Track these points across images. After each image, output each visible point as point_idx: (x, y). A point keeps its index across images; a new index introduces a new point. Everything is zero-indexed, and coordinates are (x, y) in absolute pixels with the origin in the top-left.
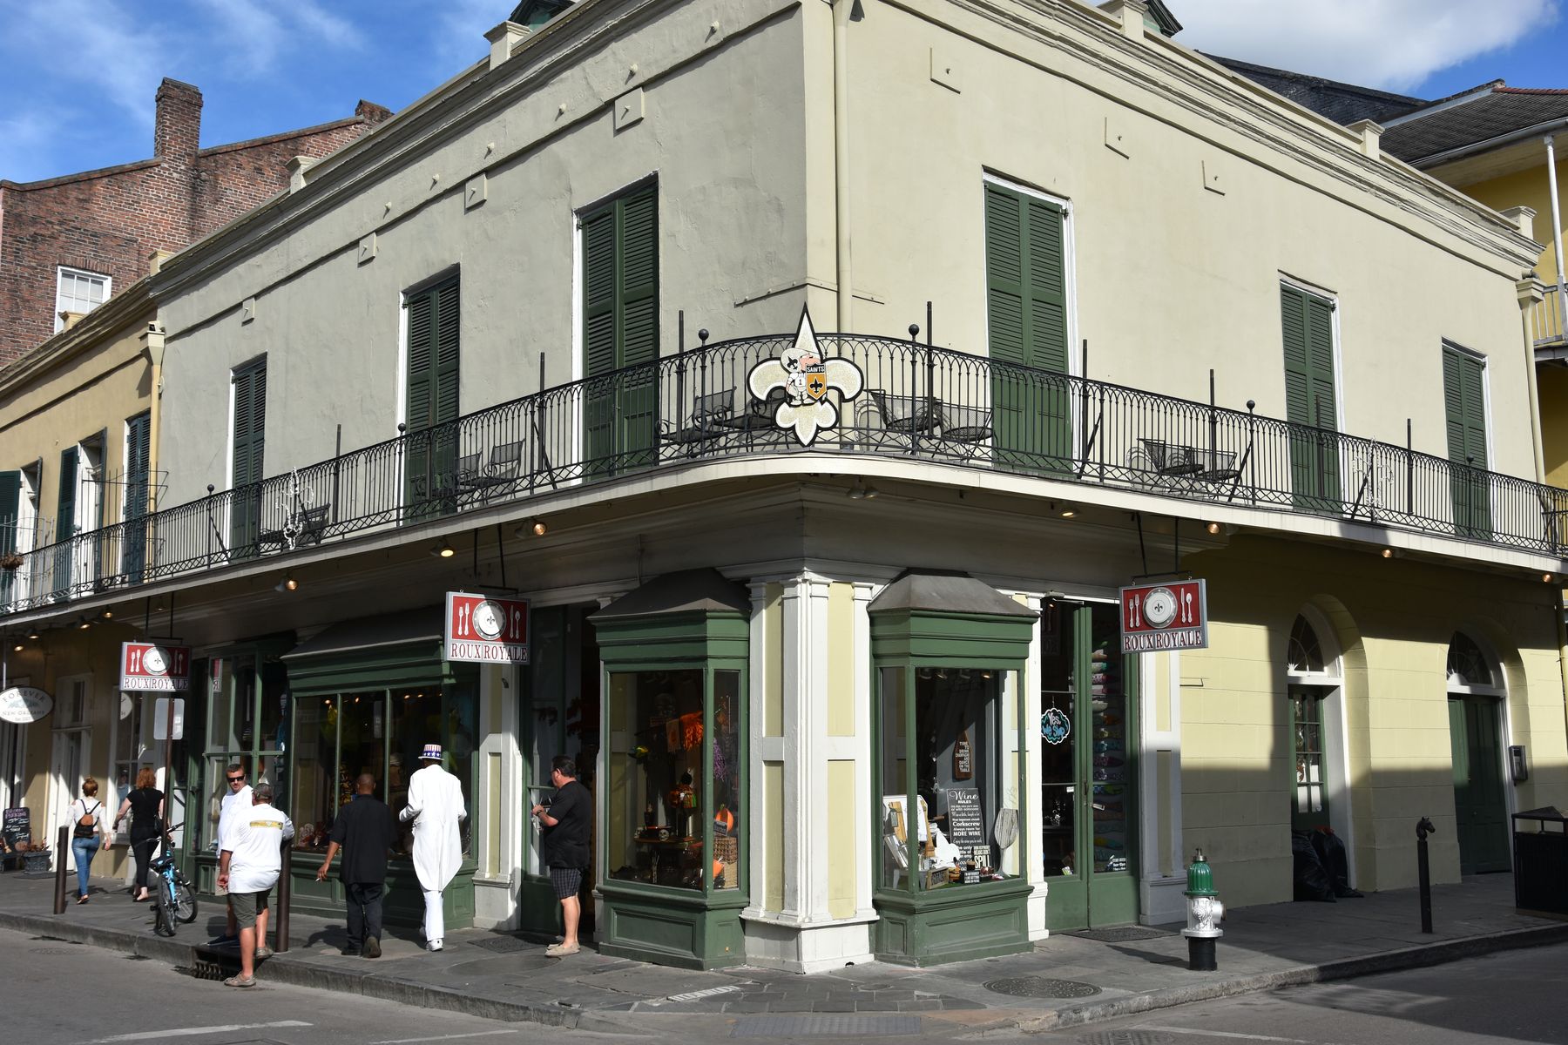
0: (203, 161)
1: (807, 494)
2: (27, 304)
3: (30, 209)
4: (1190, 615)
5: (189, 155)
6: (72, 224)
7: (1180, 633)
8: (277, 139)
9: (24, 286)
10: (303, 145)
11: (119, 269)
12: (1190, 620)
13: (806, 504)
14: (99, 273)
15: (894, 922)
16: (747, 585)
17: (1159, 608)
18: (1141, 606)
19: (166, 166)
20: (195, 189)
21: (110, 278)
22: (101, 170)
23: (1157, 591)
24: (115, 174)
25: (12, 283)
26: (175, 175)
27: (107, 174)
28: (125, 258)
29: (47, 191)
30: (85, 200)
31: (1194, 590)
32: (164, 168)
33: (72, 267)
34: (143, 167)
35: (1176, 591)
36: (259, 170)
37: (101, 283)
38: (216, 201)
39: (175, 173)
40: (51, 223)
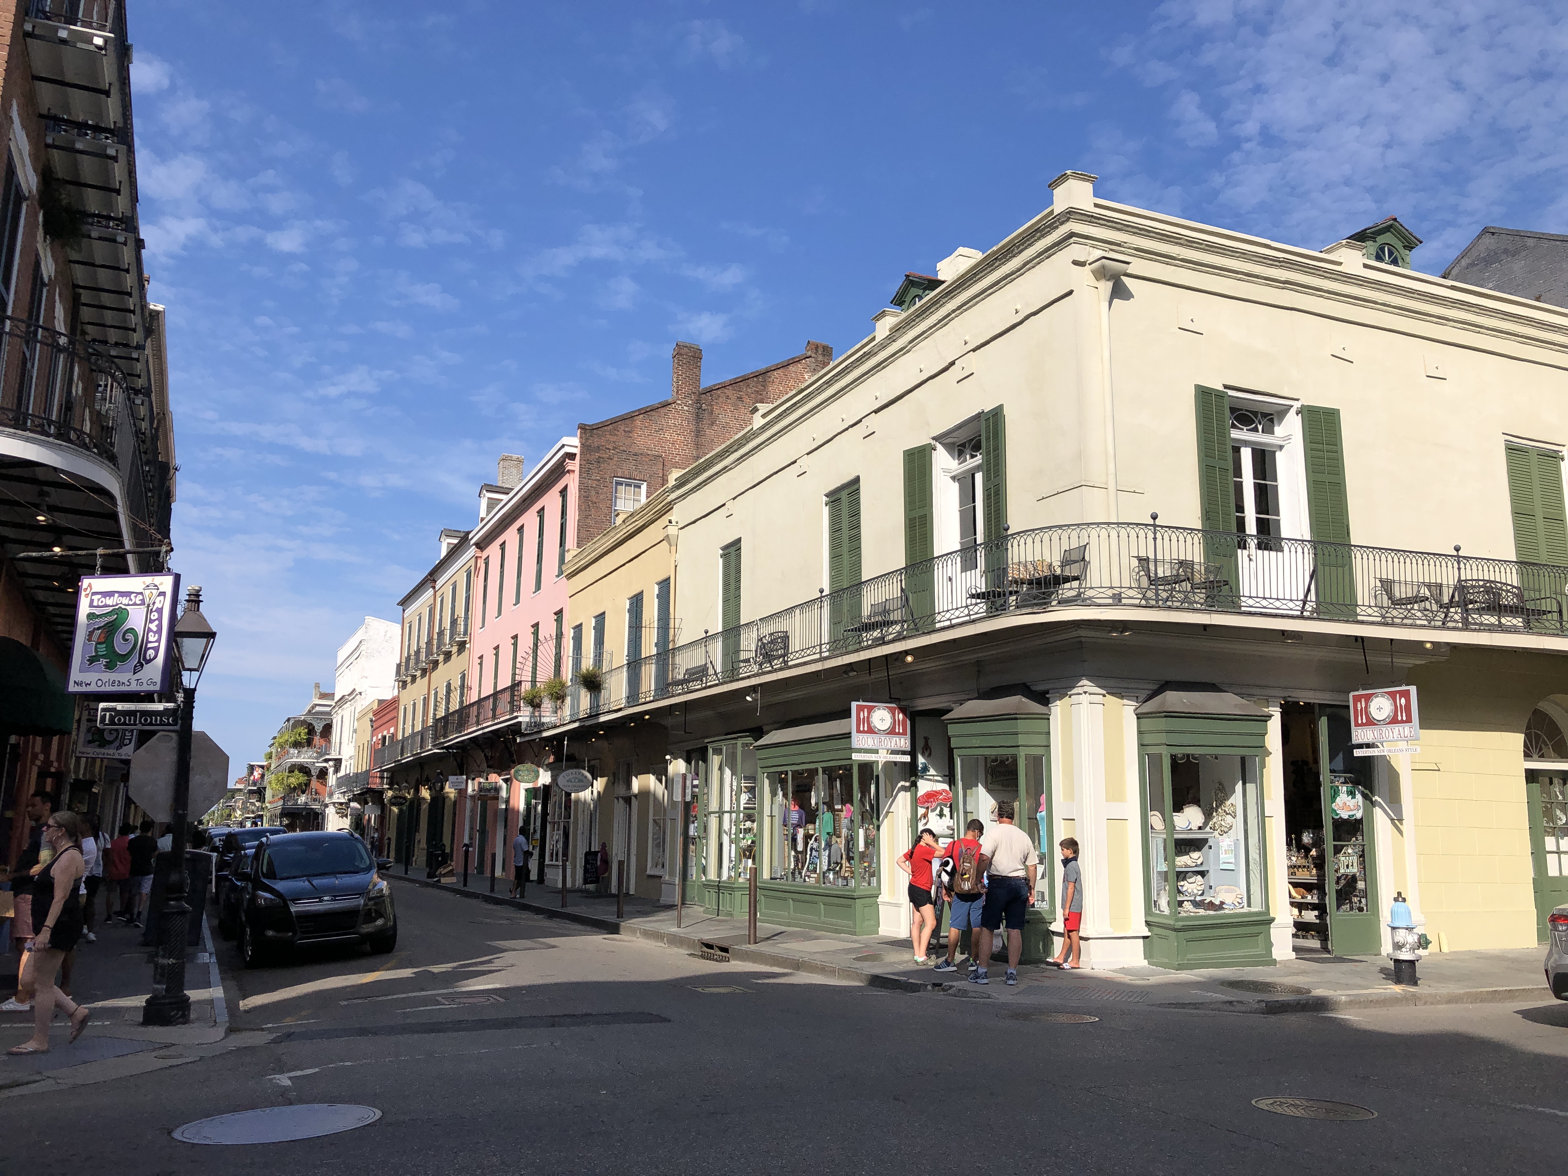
0: (703, 396)
1: (1082, 633)
2: (595, 505)
3: (596, 442)
4: (1404, 714)
5: (694, 393)
6: (621, 448)
7: (1397, 728)
8: (752, 376)
9: (593, 493)
10: (770, 377)
11: (651, 476)
12: (1404, 718)
13: (1083, 639)
14: (639, 480)
15: (1161, 937)
16: (1047, 696)
17: (1380, 709)
18: (1366, 707)
19: (679, 402)
20: (698, 418)
21: (645, 483)
22: (639, 410)
23: (1377, 697)
24: (647, 411)
25: (585, 492)
26: (685, 408)
27: (642, 412)
28: (654, 469)
29: (606, 428)
30: (630, 432)
31: (1406, 695)
32: (678, 404)
33: (622, 477)
34: (666, 405)
35: (1392, 695)
36: (740, 398)
37: (640, 487)
38: (712, 424)
39: (684, 408)
40: (609, 449)
